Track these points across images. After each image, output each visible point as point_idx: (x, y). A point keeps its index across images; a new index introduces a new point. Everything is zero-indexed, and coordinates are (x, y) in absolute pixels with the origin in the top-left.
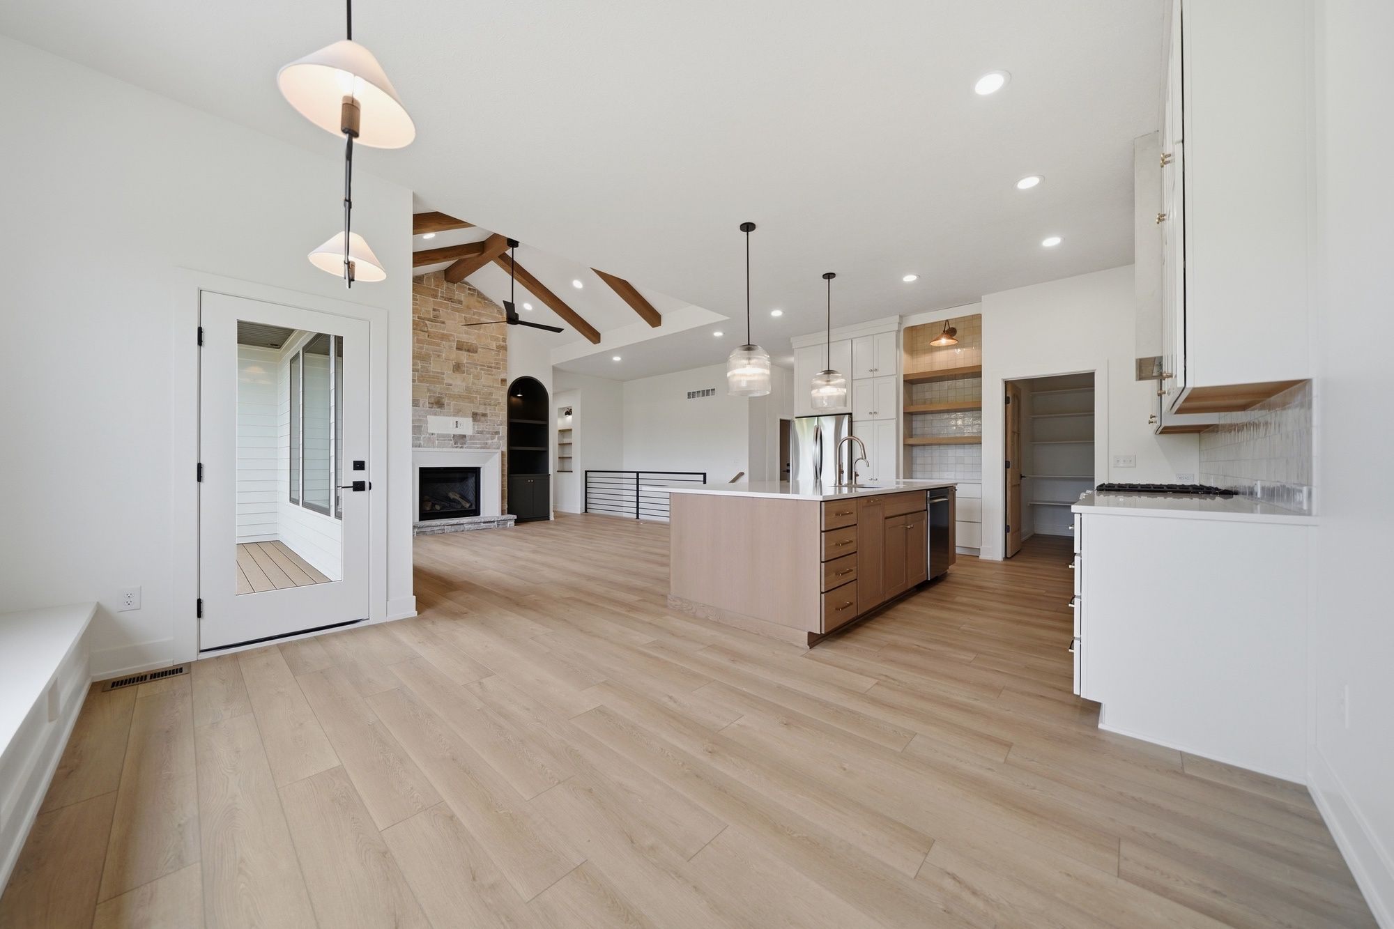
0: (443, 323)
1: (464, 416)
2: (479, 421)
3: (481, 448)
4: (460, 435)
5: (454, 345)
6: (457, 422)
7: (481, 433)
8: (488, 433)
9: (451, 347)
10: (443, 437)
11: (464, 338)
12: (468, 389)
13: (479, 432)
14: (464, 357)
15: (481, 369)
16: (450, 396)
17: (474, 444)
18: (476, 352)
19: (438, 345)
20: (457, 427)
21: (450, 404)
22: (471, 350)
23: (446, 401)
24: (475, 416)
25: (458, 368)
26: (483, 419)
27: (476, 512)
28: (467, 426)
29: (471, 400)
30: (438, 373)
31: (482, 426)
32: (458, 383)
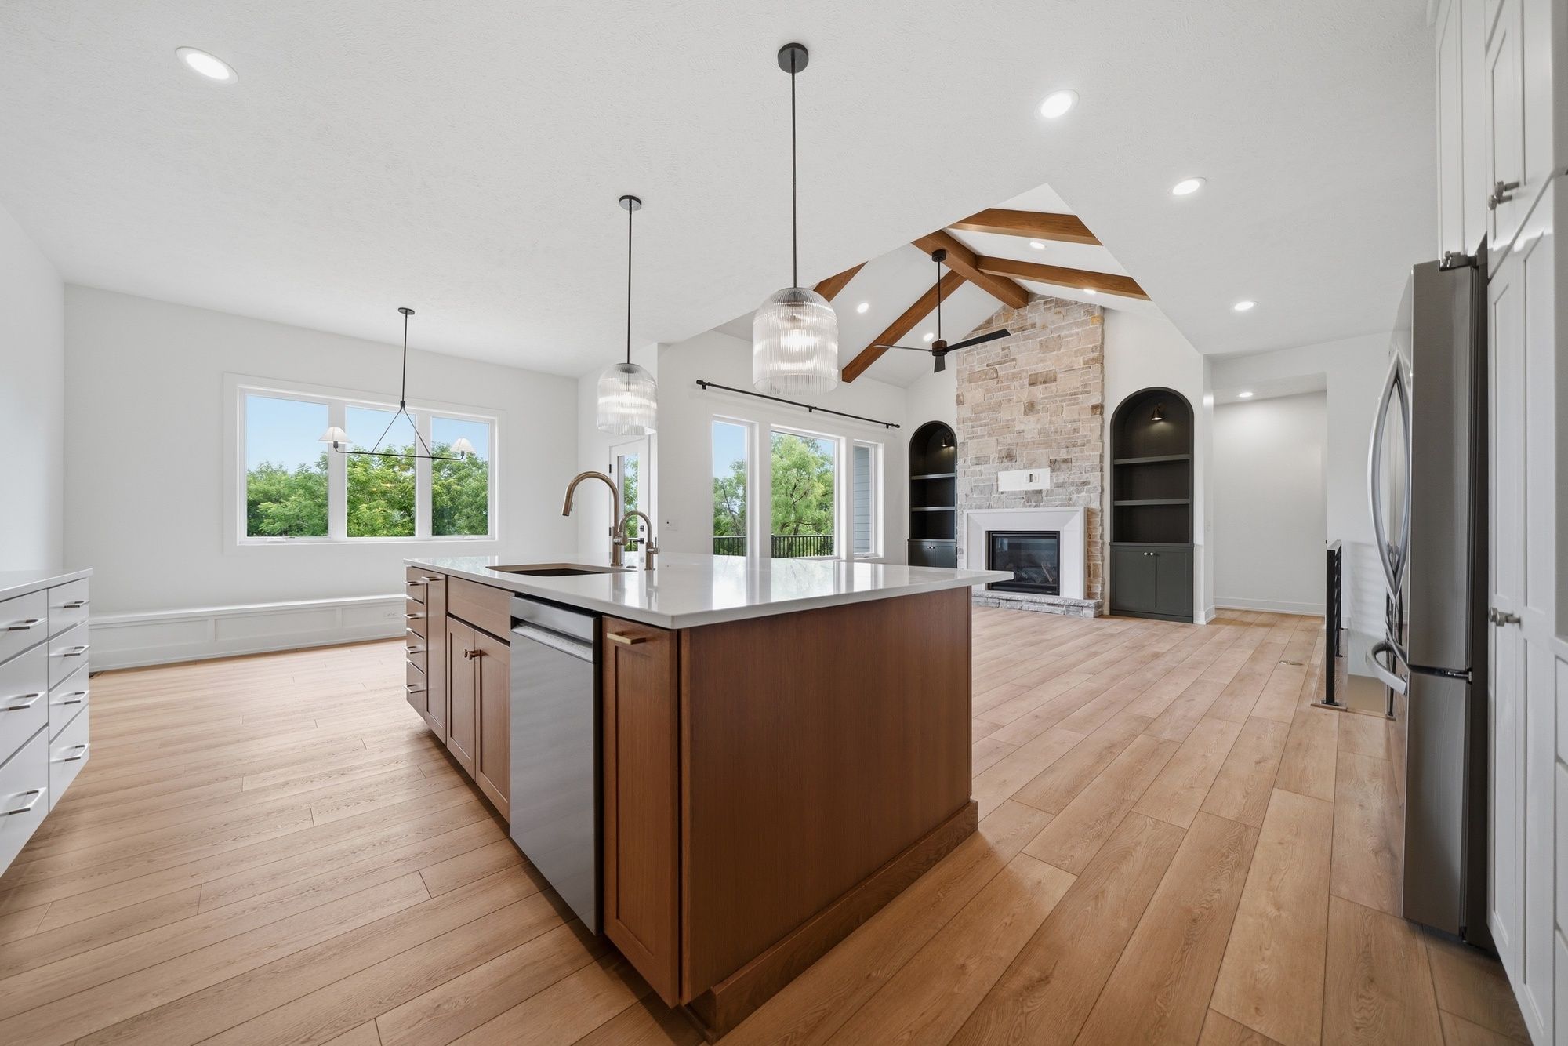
0: (1014, 360)
1: (1039, 466)
2: (1059, 470)
3: (1061, 505)
4: (1033, 491)
5: (1026, 381)
6: (1031, 475)
7: (1061, 485)
8: (1072, 484)
9: (1022, 387)
10: (1014, 495)
11: (1040, 368)
12: (1044, 431)
13: (1058, 486)
14: (1039, 392)
15: (1062, 401)
16: (1025, 445)
17: (1051, 500)
18: (1055, 380)
19: (1008, 388)
20: (1031, 481)
21: (1022, 454)
22: (1049, 379)
23: (1017, 452)
24: (1053, 464)
25: (1031, 407)
26: (1064, 466)
27: (1055, 590)
28: (1043, 479)
29: (1047, 444)
30: (1008, 421)
31: (1062, 477)
32: (1031, 426)
